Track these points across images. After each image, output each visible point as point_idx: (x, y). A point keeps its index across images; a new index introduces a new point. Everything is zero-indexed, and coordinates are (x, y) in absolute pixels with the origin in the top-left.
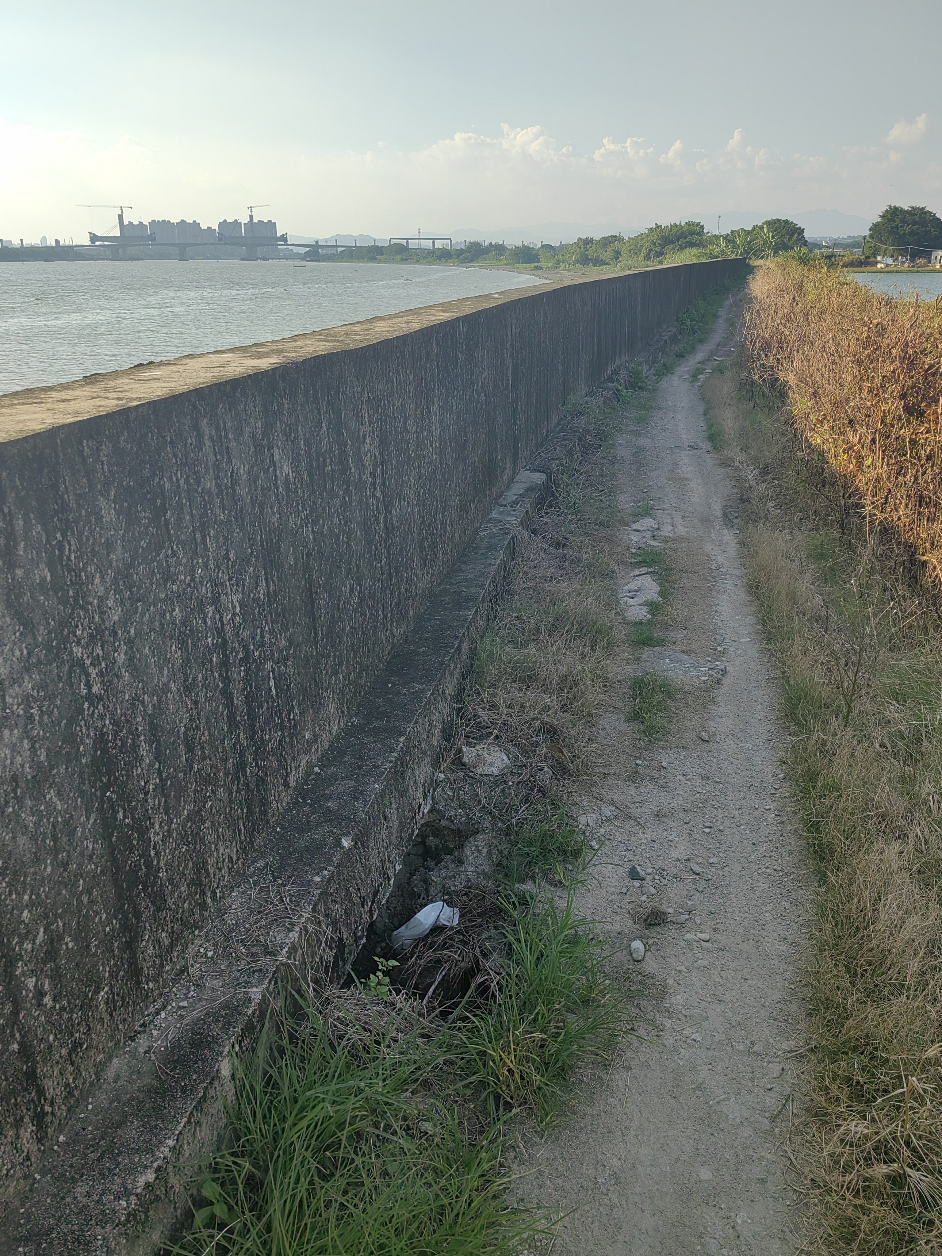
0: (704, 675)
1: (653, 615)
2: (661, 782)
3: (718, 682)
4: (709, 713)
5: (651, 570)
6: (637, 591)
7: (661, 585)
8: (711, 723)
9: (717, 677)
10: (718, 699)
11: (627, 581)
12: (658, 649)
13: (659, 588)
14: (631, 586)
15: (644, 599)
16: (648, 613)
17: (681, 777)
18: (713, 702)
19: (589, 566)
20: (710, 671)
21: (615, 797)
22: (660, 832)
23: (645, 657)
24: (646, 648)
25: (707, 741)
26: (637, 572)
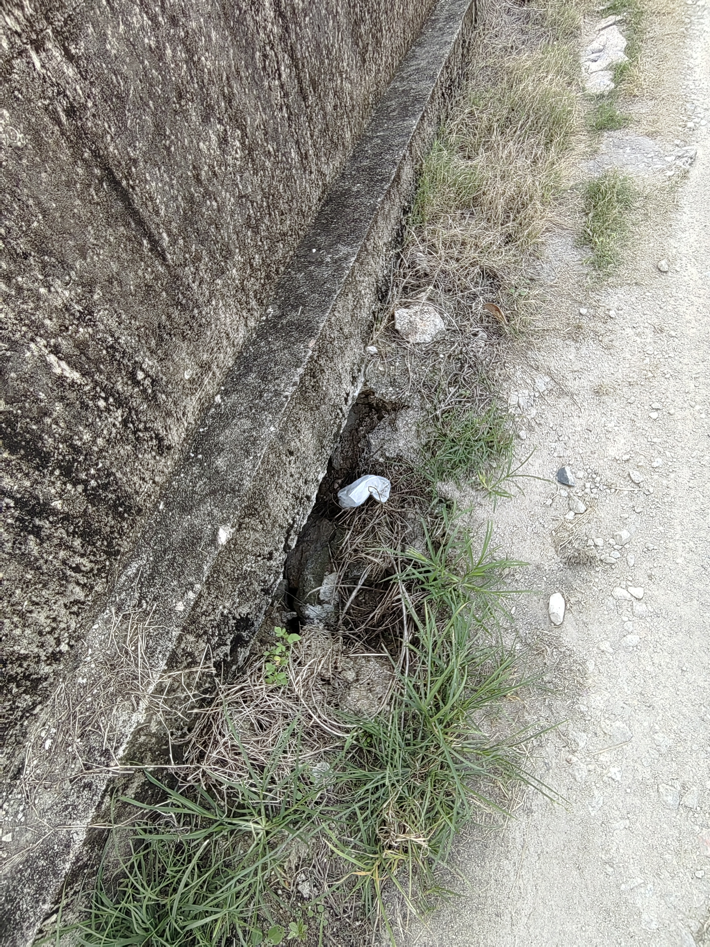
0: (669, 168)
1: (617, 83)
2: (606, 340)
3: (685, 175)
4: (671, 226)
5: (619, 18)
6: (600, 51)
7: (629, 38)
8: (672, 241)
9: (684, 169)
10: (683, 202)
11: (591, 38)
12: (618, 134)
13: (626, 43)
14: (595, 45)
15: (609, 60)
16: (612, 80)
17: (629, 331)
18: (677, 207)
19: (554, 23)
20: (678, 162)
21: (552, 364)
22: (598, 416)
23: (603, 147)
24: (606, 134)
25: (666, 272)
26: (603, 23)
